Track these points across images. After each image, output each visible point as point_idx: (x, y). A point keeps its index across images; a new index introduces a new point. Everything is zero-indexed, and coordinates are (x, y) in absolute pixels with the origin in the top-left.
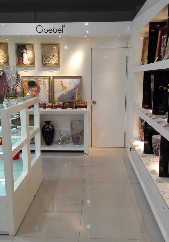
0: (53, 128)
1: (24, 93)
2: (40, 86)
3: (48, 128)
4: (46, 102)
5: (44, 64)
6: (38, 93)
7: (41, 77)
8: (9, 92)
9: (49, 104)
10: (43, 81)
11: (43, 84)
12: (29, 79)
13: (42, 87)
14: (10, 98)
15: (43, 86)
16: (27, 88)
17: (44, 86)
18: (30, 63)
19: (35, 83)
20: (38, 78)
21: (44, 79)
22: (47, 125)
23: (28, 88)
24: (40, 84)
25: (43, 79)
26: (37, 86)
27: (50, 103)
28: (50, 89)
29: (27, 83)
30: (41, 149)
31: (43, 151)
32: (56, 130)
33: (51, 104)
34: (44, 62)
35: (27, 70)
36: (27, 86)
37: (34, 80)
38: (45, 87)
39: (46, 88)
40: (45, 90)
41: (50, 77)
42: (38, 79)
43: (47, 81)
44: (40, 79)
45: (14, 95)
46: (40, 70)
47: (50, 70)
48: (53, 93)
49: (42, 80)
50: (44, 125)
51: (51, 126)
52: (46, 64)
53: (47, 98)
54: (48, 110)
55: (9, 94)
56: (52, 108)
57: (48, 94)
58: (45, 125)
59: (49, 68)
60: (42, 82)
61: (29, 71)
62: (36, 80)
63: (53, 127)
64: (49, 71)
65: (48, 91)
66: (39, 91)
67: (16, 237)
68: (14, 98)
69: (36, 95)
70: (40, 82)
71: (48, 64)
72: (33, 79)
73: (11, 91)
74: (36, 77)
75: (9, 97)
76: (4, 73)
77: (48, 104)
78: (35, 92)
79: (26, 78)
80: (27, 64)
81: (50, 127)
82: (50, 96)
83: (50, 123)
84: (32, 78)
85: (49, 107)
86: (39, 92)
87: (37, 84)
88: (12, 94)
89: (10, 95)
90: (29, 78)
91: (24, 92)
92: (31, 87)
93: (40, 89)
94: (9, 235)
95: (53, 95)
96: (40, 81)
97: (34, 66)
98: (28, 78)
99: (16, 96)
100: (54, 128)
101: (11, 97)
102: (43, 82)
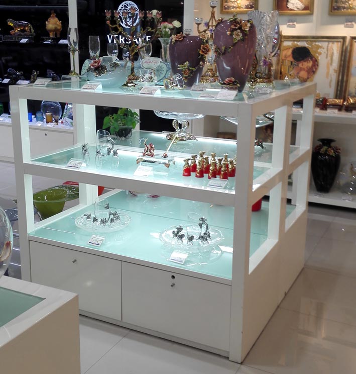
0: (338, 155)
1: (281, 73)
2: (319, 58)
3: (326, 154)
4: (328, 96)
5: (335, 9)
6: (312, 73)
7: (323, 37)
8: (257, 68)
9: (334, 100)
10: (328, 47)
11: (327, 55)
12: (296, 43)
13: (322, 60)
14: (257, 81)
15: (327, 57)
16: (290, 63)
17: (329, 58)
18: (303, 6)
19: (309, 51)
20: (315, 41)
21: (331, 44)
22: (325, 148)
23: (292, 62)
24: (320, 54)
25: (327, 43)
26: (311, 59)
27: (336, 98)
28: (340, 66)
29: (290, 52)
30: (307, 198)
31: (311, 204)
32: (343, 159)
33: (339, 101)
34: (334, 4)
35: (295, 23)
36: (291, 59)
37: (307, 45)
38: (330, 62)
39: (331, 65)
40: (328, 68)
41: (344, 38)
42: (317, 43)
43: (336, 48)
44: (319, 44)
45: (265, 74)
46: (324, 23)
47: (347, 22)
48: (347, 76)
49: (325, 44)
50: (318, 146)
51: (334, 150)
52: (338, 8)
53: (330, 86)
54: (332, 113)
55: (256, 73)
56: (340, 110)
57: (334, 77)
58: (320, 147)
59: (343, 18)
60: (325, 50)
61: (298, 26)
62: (311, 45)
63: (338, 152)
64: (343, 26)
65: (335, 71)
66: (316, 69)
67: (242, 367)
68: (265, 80)
69: (308, 78)
70: (319, 51)
71: (344, 8)
72: (305, 43)
73: (260, 66)
74: (313, 37)
75: (254, 79)
76: (252, 27)
77: (332, 100)
78: (307, 71)
79: (290, 41)
80: (295, 9)
81: (332, 153)
82: (338, 82)
83: (333, 144)
84: (303, 41)
85: (335, 106)
86: (314, 72)
87: (312, 53)
88: (262, 74)
89: (258, 75)
90: (296, 41)
91: (282, 70)
92: (297, 61)
93: (318, 65)
94: (230, 359)
95: (347, 81)
96: (321, 47)
97: (312, 14)
98: (294, 41)
99: (268, 78)
100: (340, 155)
101: (260, 78)
102: (327, 51)
